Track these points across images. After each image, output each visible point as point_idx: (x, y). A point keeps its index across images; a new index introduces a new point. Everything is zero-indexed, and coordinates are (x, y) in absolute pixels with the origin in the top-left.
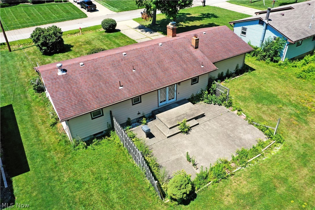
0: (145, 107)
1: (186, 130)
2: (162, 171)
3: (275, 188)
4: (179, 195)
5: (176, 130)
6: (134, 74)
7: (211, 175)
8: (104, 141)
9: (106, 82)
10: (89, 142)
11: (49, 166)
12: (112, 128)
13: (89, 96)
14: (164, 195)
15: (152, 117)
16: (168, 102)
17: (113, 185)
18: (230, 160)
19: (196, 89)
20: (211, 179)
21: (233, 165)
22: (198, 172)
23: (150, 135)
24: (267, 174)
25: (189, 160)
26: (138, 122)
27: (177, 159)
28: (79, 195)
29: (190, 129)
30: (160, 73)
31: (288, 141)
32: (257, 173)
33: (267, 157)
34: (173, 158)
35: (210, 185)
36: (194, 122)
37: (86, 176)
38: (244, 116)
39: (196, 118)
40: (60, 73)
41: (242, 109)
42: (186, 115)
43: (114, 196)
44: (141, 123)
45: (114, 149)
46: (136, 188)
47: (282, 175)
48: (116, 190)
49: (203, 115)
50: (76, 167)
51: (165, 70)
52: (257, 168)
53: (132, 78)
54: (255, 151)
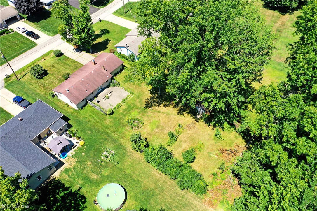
0: (94, 94)
1: (108, 98)
2: (105, 110)
3: (131, 106)
4: (110, 113)
5: (105, 98)
6: (88, 86)
7: (117, 107)
8: (86, 107)
9: (82, 91)
10: (82, 108)
11: (75, 117)
12: (87, 103)
13: (79, 96)
14: (107, 114)
15: (97, 96)
16: (100, 90)
17: (94, 116)
18: (120, 102)
19: (108, 83)
20: (117, 108)
21: (121, 103)
22: (113, 107)
23: (98, 102)
24: (130, 103)
25: (111, 105)
26: (93, 99)
27: (108, 106)
28: (87, 120)
29: (109, 97)
30: (96, 83)
31: (135, 93)
32: (127, 104)
33: (130, 99)
34: (107, 106)
35: (117, 109)
36: (110, 94)
37: (86, 116)
38: (124, 88)
39: (110, 93)
40: (68, 92)
41: (123, 86)
42: (107, 93)
43: (95, 118)
44: (94, 99)
45: (90, 108)
46: (100, 115)
47: (133, 102)
48: (95, 117)
49: (112, 91)
50: (82, 115)
51: (97, 81)
52: (127, 102)
53: (88, 87)
54: (127, 98)
